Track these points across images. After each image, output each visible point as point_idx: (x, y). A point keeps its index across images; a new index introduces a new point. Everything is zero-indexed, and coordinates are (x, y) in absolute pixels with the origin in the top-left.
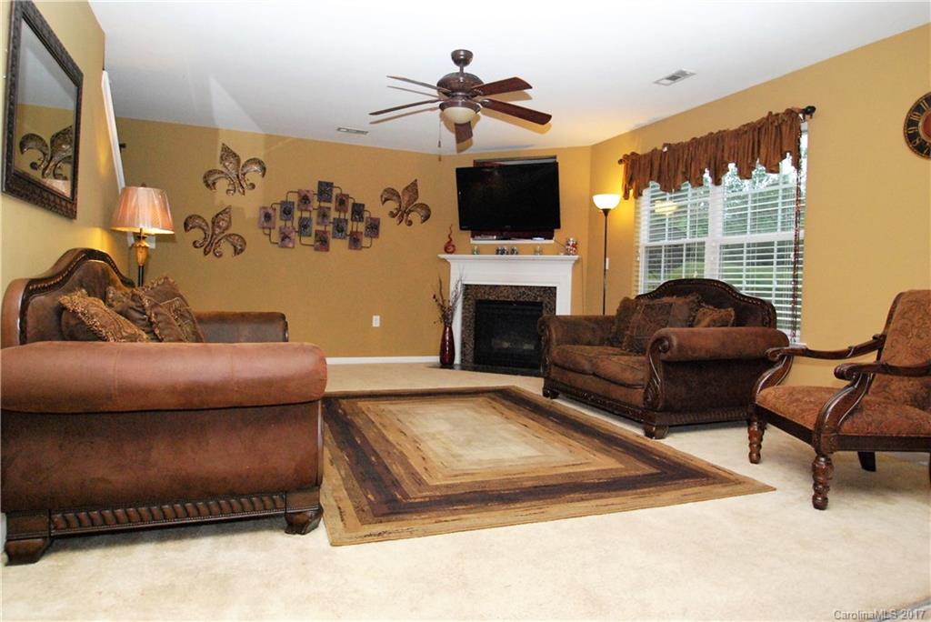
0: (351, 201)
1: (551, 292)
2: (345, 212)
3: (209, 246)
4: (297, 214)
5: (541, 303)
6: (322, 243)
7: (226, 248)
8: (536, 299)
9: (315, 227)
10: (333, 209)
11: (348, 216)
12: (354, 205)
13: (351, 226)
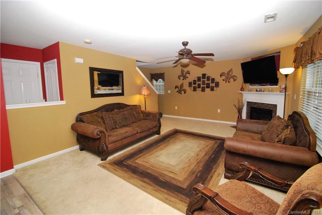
0: (211, 78)
1: (275, 106)
2: (209, 81)
3: (179, 92)
4: (197, 83)
5: (272, 110)
6: (203, 90)
7: (183, 92)
8: (270, 108)
9: (202, 86)
10: (206, 81)
11: (210, 82)
12: (212, 79)
13: (211, 85)
